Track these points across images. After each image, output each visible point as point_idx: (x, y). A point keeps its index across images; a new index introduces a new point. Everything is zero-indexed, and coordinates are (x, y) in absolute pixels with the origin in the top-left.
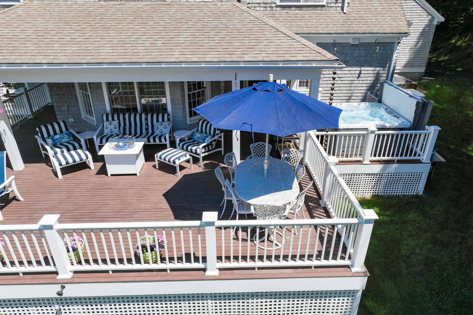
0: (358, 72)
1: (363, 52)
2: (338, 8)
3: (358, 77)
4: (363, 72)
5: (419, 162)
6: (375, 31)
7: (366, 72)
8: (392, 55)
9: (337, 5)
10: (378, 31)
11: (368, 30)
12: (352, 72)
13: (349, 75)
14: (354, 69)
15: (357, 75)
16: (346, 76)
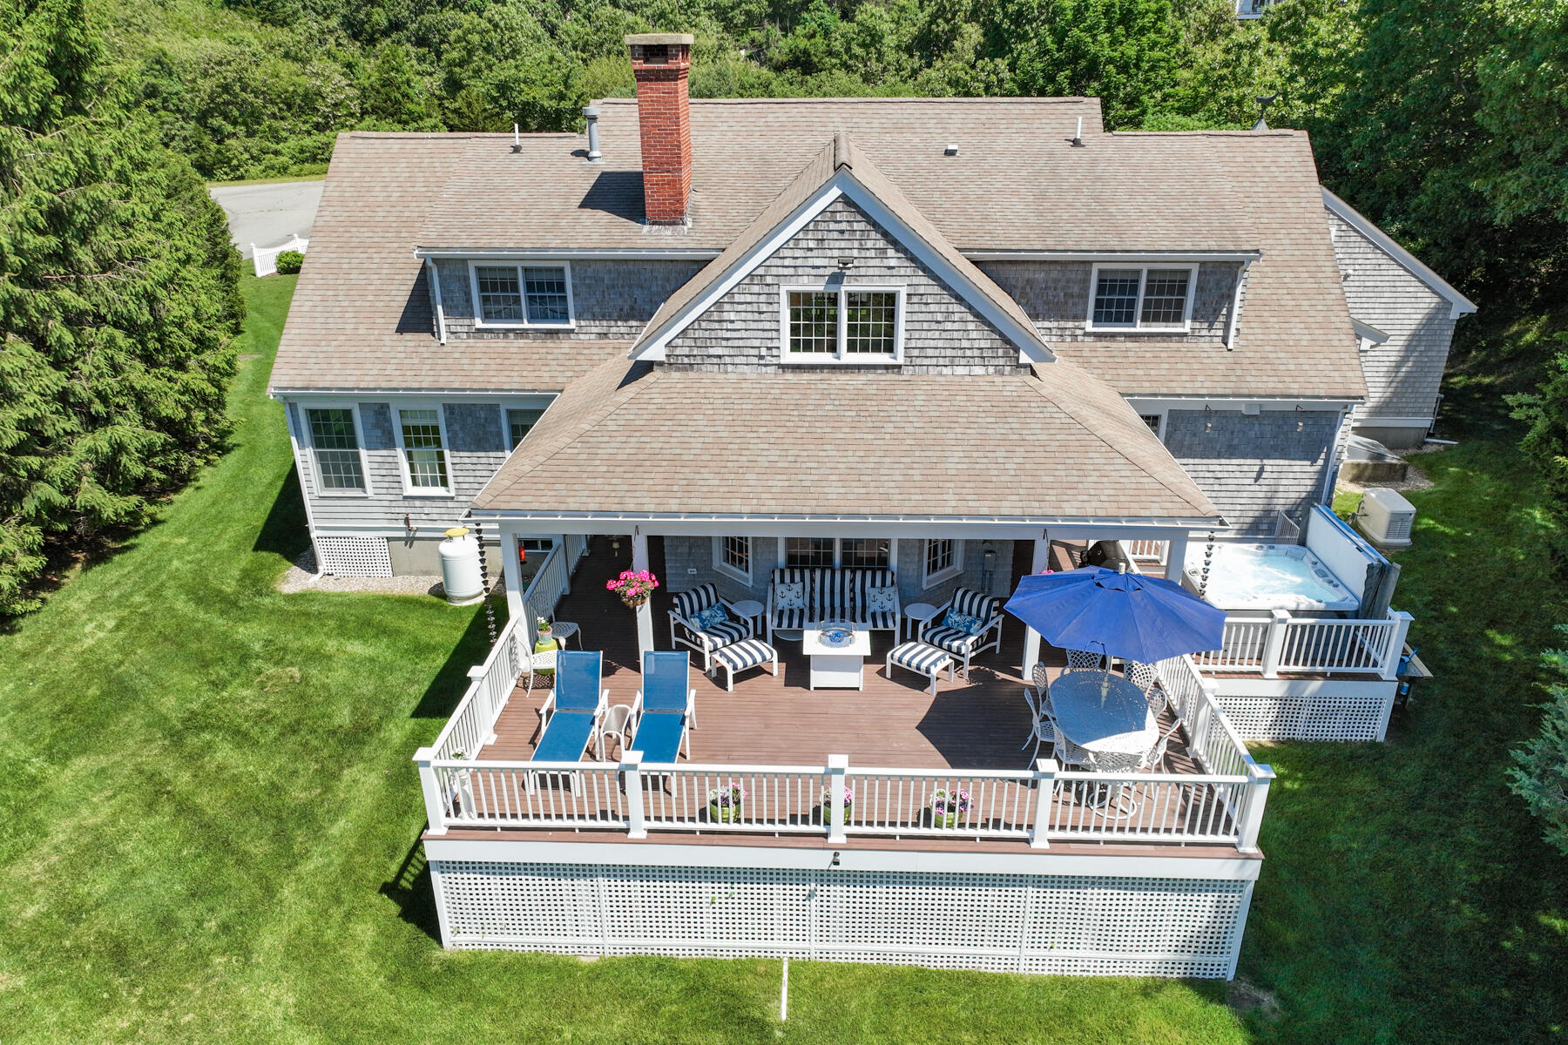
0: (1257, 468)
1: (1268, 428)
2: (1215, 339)
3: (1257, 479)
4: (1267, 468)
5: (1375, 677)
6: (1295, 392)
7: (1275, 469)
8: (1333, 435)
9: (1213, 332)
10: (1302, 392)
11: (1280, 388)
12: (1245, 468)
13: (1238, 475)
14: (1249, 461)
15: (1254, 475)
16: (1232, 475)
